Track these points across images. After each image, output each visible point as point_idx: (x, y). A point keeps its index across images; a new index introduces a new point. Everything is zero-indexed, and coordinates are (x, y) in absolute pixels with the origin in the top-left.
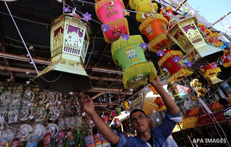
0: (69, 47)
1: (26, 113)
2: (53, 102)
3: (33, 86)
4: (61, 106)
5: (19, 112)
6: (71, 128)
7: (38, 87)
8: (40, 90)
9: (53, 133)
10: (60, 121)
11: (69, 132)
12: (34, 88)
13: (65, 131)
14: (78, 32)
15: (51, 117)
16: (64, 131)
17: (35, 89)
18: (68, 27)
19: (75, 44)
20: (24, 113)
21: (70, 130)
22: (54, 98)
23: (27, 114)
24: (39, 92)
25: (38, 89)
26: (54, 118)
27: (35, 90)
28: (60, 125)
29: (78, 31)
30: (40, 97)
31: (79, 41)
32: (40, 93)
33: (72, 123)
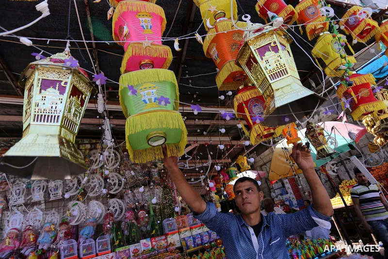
0: (42, 113)
1: (74, 185)
2: (113, 165)
3: (80, 142)
4: (126, 171)
5: (63, 183)
6: (144, 205)
7: (87, 142)
8: (91, 146)
9: (117, 213)
10: (127, 195)
11: (141, 212)
12: (82, 144)
13: (136, 210)
14: (57, 88)
15: (113, 189)
16: (133, 209)
17: (84, 145)
18: (40, 82)
19: (52, 107)
20: (71, 185)
21: (142, 207)
22: (114, 159)
23: (76, 186)
24: (91, 150)
25: (88, 146)
26: (116, 190)
27: (84, 148)
28: (127, 200)
29: (57, 86)
30: (91, 158)
31: (59, 102)
32: (92, 152)
33: (146, 198)
